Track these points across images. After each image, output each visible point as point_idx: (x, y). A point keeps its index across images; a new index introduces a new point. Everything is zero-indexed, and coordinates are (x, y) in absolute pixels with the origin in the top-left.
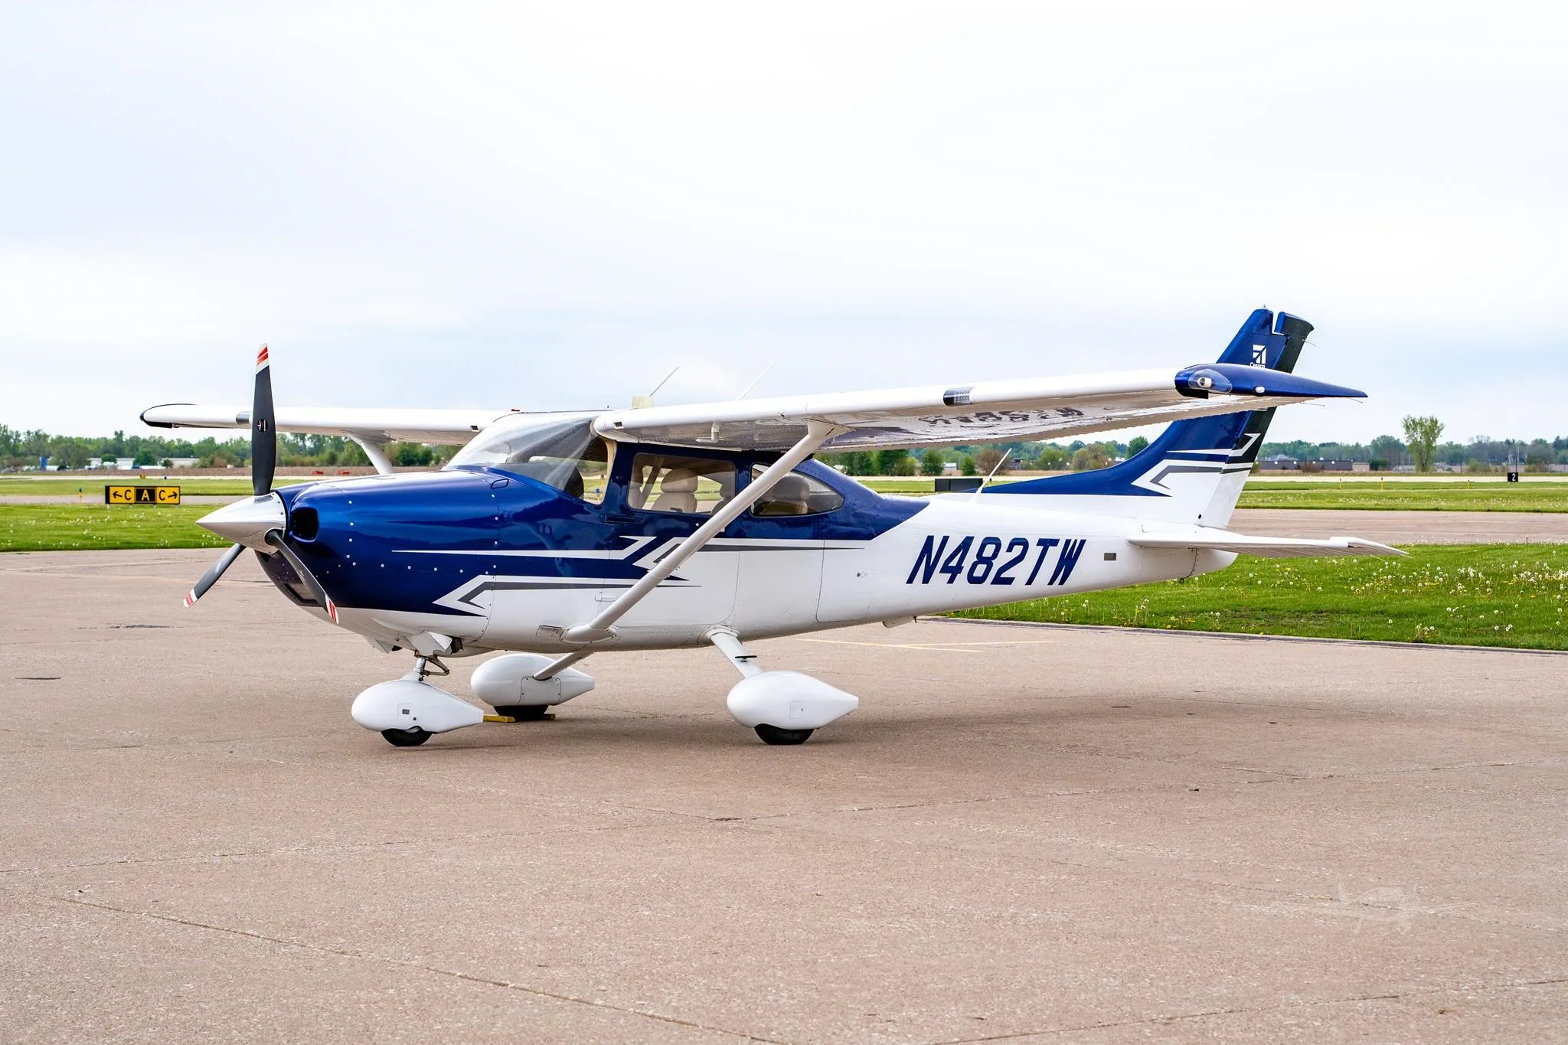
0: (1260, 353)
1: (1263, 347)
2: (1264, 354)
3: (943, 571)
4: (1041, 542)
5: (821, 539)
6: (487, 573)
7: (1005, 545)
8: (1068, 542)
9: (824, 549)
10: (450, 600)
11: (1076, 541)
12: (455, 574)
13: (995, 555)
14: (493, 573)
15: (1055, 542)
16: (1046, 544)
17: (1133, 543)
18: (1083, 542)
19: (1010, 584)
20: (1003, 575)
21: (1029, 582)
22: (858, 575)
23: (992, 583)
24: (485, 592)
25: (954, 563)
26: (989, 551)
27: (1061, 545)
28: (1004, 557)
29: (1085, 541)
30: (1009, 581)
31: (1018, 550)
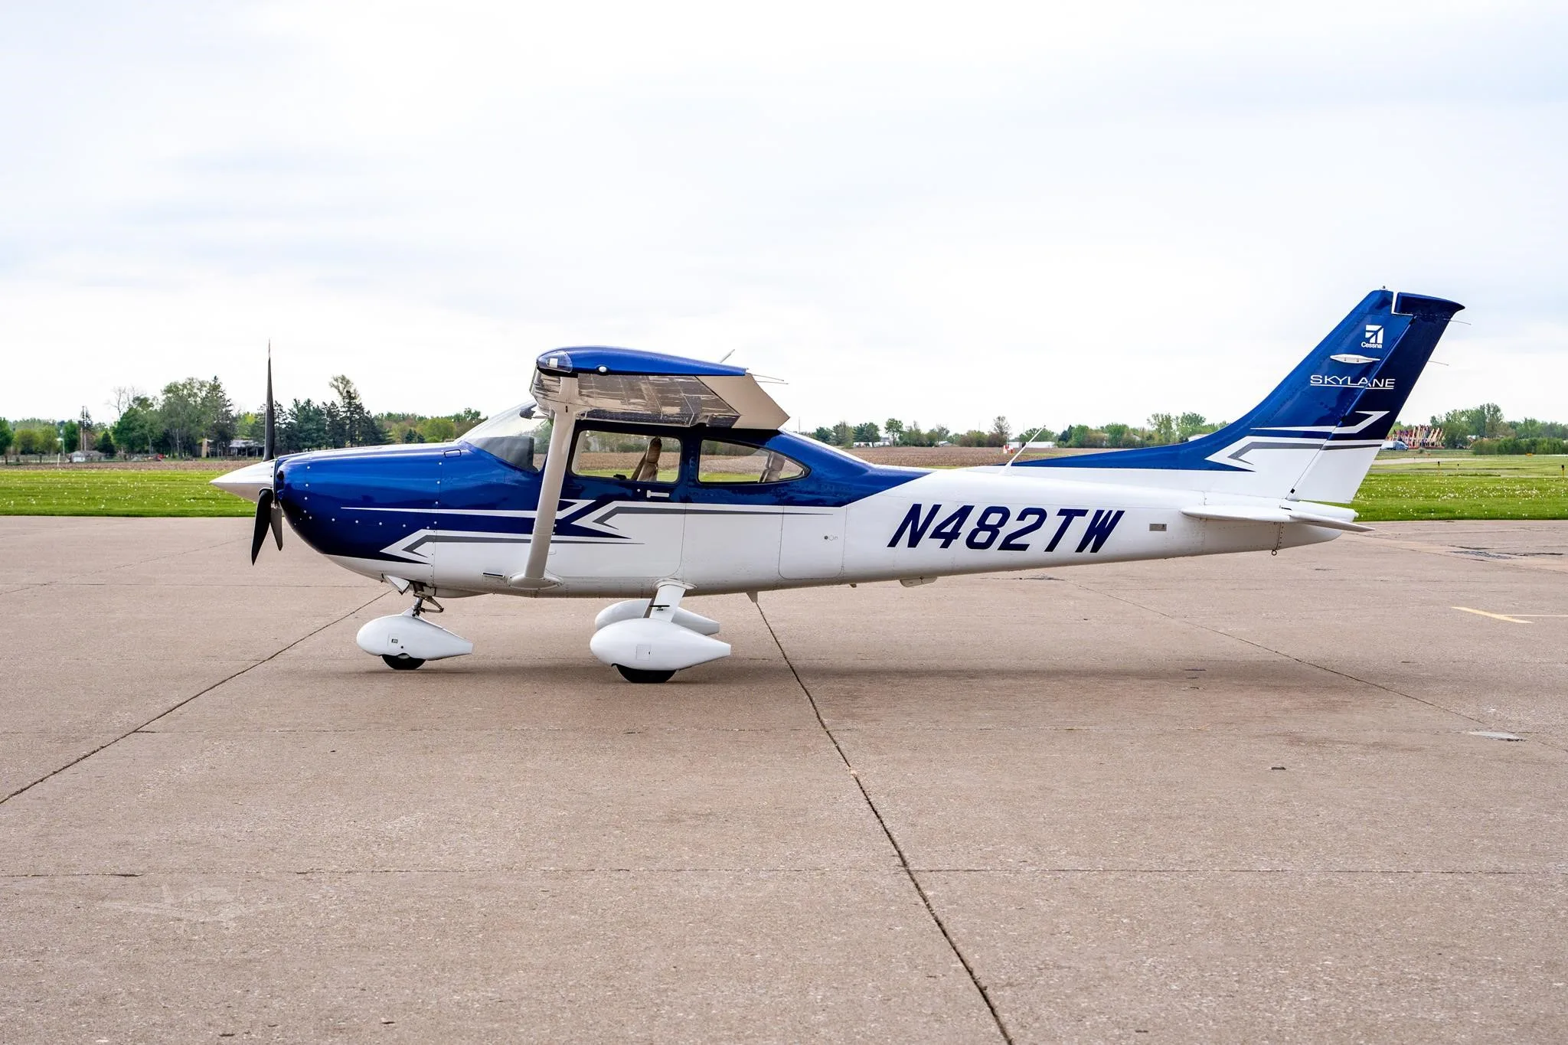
0: (1376, 333)
1: (1379, 327)
2: (1381, 334)
3: (933, 536)
4: (1062, 512)
5: (781, 505)
6: (428, 527)
7: (1015, 514)
8: (1099, 513)
9: (783, 514)
10: (396, 548)
11: (1110, 512)
12: (400, 528)
13: (1002, 523)
14: (433, 528)
15: (1083, 513)
16: (1069, 514)
17: (1189, 516)
18: (1120, 514)
19: (1025, 550)
20: (1015, 542)
21: (1051, 547)
22: (826, 538)
23: (1000, 548)
24: (427, 544)
25: (948, 529)
26: (994, 519)
27: (1090, 517)
28: (1012, 525)
29: (1123, 512)
30: (1023, 547)
31: (1032, 519)
